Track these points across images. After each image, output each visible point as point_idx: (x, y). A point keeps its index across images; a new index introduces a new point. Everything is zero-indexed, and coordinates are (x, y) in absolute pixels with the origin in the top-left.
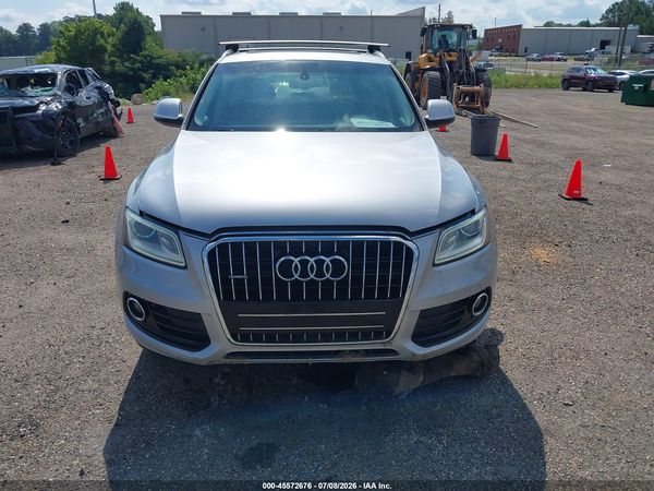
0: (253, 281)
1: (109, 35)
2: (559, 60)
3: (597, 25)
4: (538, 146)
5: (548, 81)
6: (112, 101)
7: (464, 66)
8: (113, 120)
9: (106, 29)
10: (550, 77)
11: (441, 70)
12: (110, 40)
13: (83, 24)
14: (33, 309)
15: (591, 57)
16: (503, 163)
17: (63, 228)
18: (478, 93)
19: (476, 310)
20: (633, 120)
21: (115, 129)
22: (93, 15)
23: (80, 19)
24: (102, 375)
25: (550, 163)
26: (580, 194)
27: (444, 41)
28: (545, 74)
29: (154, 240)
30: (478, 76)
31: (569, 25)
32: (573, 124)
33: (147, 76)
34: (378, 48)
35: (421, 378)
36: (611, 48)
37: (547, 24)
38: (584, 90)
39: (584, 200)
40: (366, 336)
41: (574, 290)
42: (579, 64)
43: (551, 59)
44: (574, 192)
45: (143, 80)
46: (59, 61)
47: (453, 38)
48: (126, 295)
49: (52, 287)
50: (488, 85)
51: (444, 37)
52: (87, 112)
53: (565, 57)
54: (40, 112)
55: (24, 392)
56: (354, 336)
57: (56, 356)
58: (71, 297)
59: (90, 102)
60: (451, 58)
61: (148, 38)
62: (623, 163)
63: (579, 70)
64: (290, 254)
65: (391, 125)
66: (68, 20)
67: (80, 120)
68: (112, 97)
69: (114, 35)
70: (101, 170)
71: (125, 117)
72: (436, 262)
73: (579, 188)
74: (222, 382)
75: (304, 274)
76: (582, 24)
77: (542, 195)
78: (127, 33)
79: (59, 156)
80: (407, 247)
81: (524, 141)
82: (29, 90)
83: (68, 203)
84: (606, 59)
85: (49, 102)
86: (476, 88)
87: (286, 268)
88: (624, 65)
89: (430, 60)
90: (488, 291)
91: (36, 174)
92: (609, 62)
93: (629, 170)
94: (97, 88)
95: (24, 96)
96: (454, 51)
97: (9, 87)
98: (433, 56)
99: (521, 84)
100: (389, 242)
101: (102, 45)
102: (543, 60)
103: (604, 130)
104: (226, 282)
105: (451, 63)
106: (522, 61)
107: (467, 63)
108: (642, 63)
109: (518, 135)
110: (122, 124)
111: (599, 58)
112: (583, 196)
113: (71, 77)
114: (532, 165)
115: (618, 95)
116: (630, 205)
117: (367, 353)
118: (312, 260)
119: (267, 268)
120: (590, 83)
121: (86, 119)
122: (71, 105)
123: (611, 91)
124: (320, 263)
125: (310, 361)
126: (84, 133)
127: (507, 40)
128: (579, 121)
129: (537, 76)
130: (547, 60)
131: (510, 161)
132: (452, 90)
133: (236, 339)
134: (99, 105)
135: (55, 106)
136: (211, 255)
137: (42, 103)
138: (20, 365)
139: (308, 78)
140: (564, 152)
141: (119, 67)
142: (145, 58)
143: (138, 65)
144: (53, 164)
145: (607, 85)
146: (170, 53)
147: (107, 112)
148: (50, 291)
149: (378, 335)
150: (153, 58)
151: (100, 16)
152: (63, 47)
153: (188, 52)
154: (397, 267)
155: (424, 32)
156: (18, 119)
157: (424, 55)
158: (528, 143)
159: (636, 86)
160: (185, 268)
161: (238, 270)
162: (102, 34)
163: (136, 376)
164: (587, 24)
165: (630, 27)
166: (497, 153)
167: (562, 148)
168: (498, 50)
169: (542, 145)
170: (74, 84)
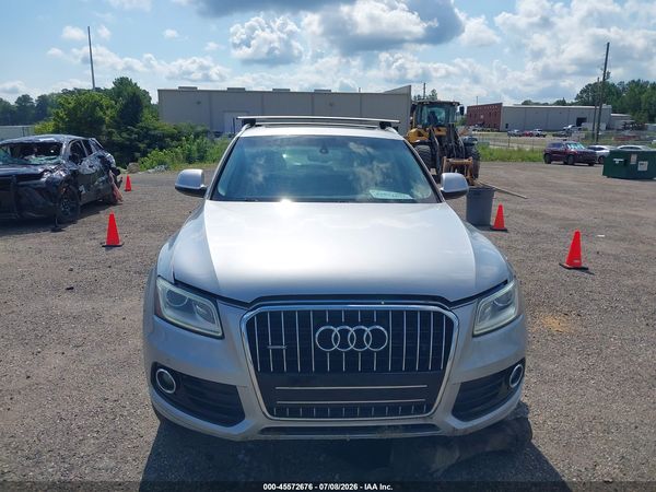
0: (291, 351)
1: (107, 108)
2: (538, 135)
3: (572, 104)
4: (531, 217)
5: (531, 155)
6: (113, 170)
7: (453, 140)
8: (113, 189)
9: (105, 102)
10: (532, 151)
11: (431, 144)
12: (108, 112)
13: (84, 97)
14: (42, 381)
15: (569, 133)
16: (500, 233)
17: (67, 295)
18: (467, 166)
19: (513, 382)
20: (618, 193)
21: (114, 196)
22: (91, 88)
23: (79, 92)
24: (119, 453)
25: (545, 233)
26: (580, 264)
27: (433, 118)
28: (527, 148)
29: (188, 308)
30: (467, 150)
31: (547, 104)
32: (561, 195)
33: (142, 146)
34: (389, 124)
35: (457, 454)
36: (588, 126)
37: (526, 103)
38: (566, 164)
39: (585, 269)
40: (406, 410)
41: (592, 360)
42: (558, 140)
43: (531, 135)
44: (574, 262)
45: (138, 150)
46: (57, 131)
47: (441, 115)
48: (155, 366)
49: (59, 356)
50: (477, 158)
51: (433, 113)
52: (88, 180)
53: (544, 133)
54: (43, 180)
55: (37, 471)
56: (394, 410)
57: (68, 432)
58: (82, 367)
59: (92, 171)
60: (440, 133)
61: (146, 111)
62: (616, 233)
63: (559, 145)
64: (329, 324)
65: (408, 197)
66: (66, 92)
67: (82, 188)
68: (113, 166)
69: (112, 107)
70: (103, 237)
71: (123, 185)
72: (476, 333)
73: (579, 258)
74: (247, 459)
75: (344, 344)
76: (558, 103)
77: (544, 264)
78: (126, 106)
79: (59, 223)
80: (447, 317)
81: (516, 211)
82: (33, 159)
83: (71, 270)
84: (583, 135)
85: (52, 170)
86: (466, 161)
87: (326, 338)
88: (600, 141)
89: (420, 135)
90: (523, 361)
91: (37, 240)
92: (586, 137)
93: (623, 240)
94: (99, 157)
95: (27, 164)
96: (442, 126)
97: (12, 155)
98: (422, 131)
99: (506, 158)
100: (429, 312)
101: (101, 117)
102: (524, 135)
103: (592, 202)
104: (264, 352)
105: (439, 137)
106: (504, 136)
107: (456, 138)
108: (617, 139)
109: (511, 206)
110: (121, 191)
111: (576, 134)
112: (583, 265)
113: (75, 147)
114: (528, 234)
115: (600, 168)
116: (630, 274)
117: (407, 428)
118: (352, 330)
119: (306, 338)
120: (571, 158)
121: (87, 188)
122: (75, 173)
123: (591, 165)
124: (360, 333)
125: (348, 437)
126: (84, 200)
127: (489, 116)
128: (566, 192)
129: (520, 150)
130: (527, 135)
131: (505, 230)
132: (442, 163)
133: (271, 414)
134: (101, 173)
135: (60, 174)
136: (250, 324)
137: (46, 171)
138: (31, 441)
139: (327, 152)
140: (557, 222)
141: (116, 138)
142: (142, 128)
143: (134, 136)
144: (54, 231)
145: (588, 159)
146: (166, 125)
147: (109, 179)
148: (58, 361)
149: (419, 409)
150: (148, 129)
151: (98, 90)
152: (61, 118)
153: (184, 125)
154: (438, 338)
155: (414, 108)
156: (23, 186)
157: (414, 130)
158: (521, 213)
159: (617, 160)
160: (222, 337)
161: (277, 340)
162: (101, 107)
163: (156, 453)
164: (563, 103)
165: (604, 106)
166: (492, 223)
167: (554, 219)
168: (481, 125)
169: (534, 215)
170: (78, 153)
